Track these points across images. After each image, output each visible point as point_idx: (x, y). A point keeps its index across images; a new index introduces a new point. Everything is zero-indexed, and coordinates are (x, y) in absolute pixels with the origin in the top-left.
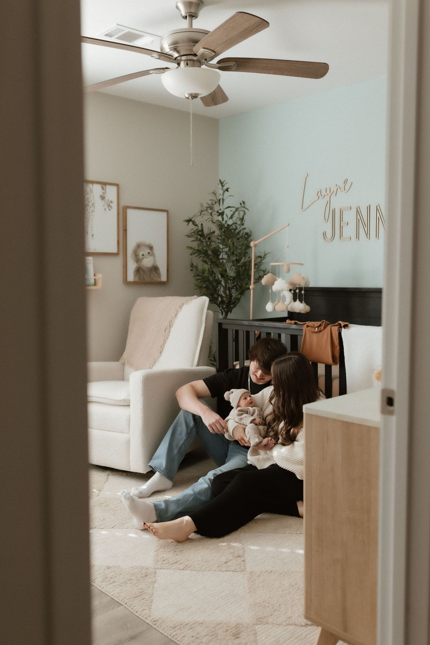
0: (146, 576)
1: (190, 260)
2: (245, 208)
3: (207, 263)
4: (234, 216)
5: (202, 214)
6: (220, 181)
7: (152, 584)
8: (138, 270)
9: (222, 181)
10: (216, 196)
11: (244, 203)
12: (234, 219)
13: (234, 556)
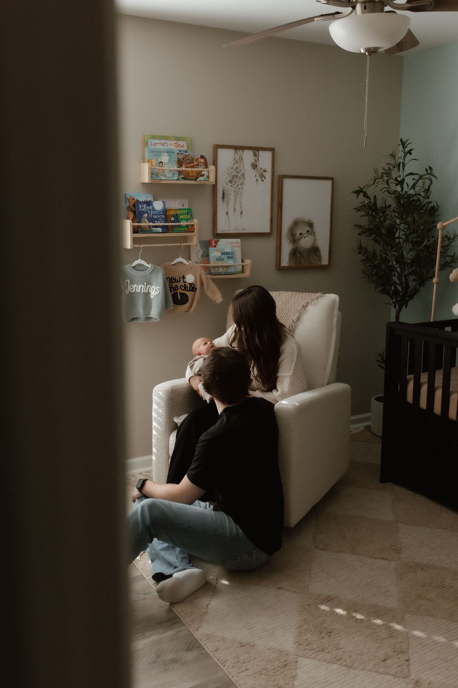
0: (285, 665)
1: (359, 242)
2: (432, 175)
3: (379, 243)
4: (417, 185)
5: (376, 182)
6: (401, 140)
7: (291, 679)
8: (295, 253)
9: (404, 140)
10: (395, 159)
11: (431, 168)
12: (417, 189)
13: (395, 651)
